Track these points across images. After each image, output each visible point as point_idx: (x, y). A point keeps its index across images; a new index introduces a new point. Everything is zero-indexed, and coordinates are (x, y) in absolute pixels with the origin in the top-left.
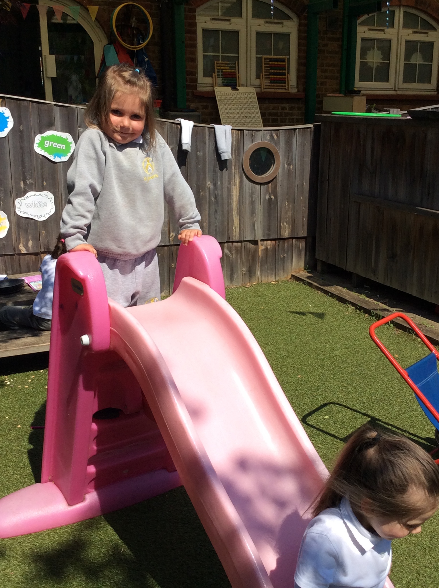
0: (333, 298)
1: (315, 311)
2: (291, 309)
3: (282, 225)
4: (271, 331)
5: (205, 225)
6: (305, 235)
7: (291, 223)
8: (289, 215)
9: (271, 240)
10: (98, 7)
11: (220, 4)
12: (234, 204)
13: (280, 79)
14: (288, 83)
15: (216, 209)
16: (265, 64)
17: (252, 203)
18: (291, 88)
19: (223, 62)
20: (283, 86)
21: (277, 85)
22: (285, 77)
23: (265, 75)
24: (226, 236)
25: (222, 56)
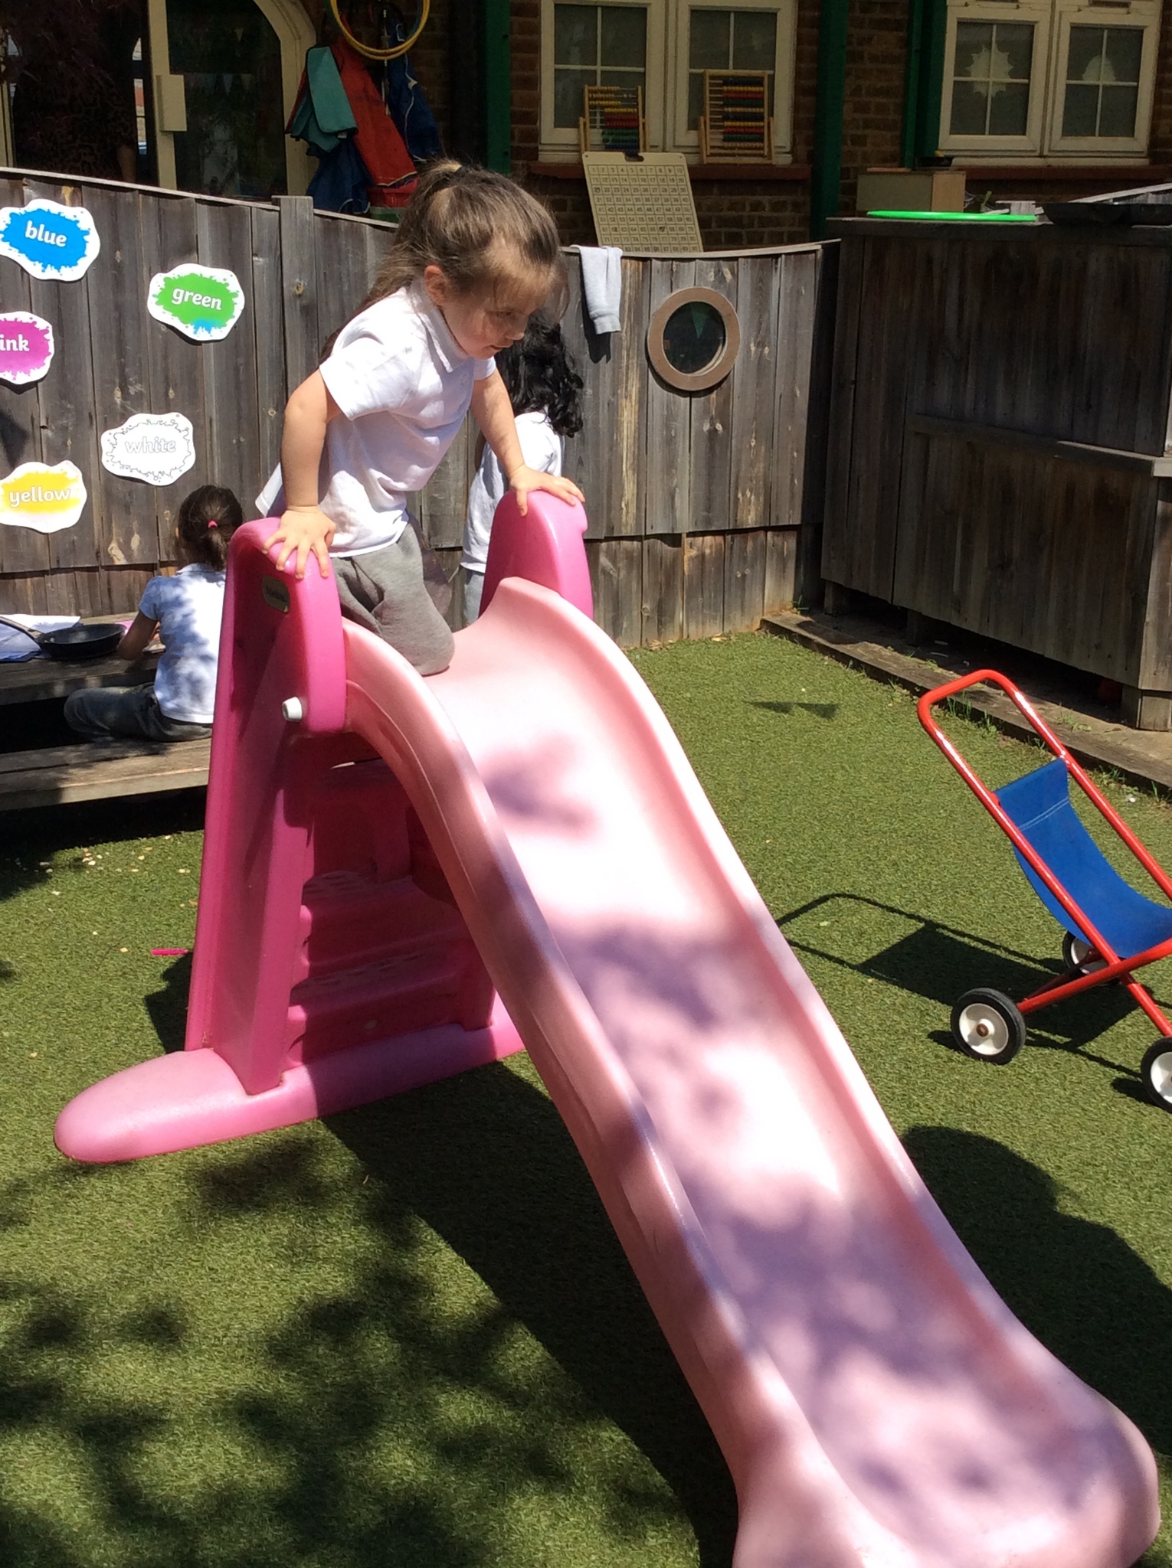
0: (858, 670)
1: (815, 702)
2: (758, 697)
3: (741, 495)
6: (796, 519)
7: (762, 491)
8: (758, 472)
9: (714, 533)
12: (625, 444)
13: (750, 130)
14: (769, 140)
15: (580, 458)
16: (711, 92)
17: (669, 441)
18: (777, 153)
19: (606, 88)
20: (756, 148)
21: (742, 145)
22: (761, 124)
23: (711, 120)
24: (604, 525)
25: (603, 72)
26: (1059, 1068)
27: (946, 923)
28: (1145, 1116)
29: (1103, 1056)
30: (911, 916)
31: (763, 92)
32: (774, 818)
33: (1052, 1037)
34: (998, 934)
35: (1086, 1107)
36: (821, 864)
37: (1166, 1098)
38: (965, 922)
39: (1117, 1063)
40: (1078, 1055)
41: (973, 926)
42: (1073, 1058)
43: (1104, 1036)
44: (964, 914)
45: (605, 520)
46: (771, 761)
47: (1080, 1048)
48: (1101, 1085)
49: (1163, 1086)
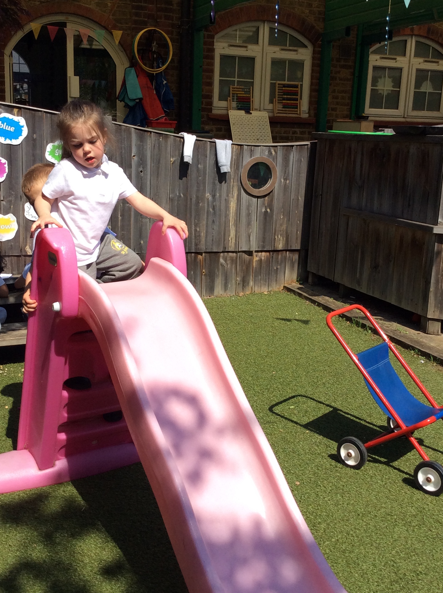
0: (319, 307)
1: (301, 319)
2: (278, 316)
3: (276, 237)
4: (256, 334)
5: (202, 235)
6: (298, 247)
7: (285, 235)
8: (284, 228)
9: (266, 251)
10: (122, 31)
11: (238, 33)
12: (231, 215)
13: (293, 104)
14: (300, 108)
15: (213, 220)
16: (278, 90)
17: (249, 215)
18: (303, 113)
19: (238, 87)
20: (295, 111)
21: (290, 109)
22: (297, 102)
23: (278, 100)
24: (222, 246)
25: (237, 81)
26: (381, 472)
27: (342, 409)
28: (415, 494)
29: (400, 468)
30: (328, 405)
31: (298, 90)
32: (278, 363)
33: (380, 459)
34: (362, 414)
35: (391, 490)
36: (294, 383)
37: (424, 487)
38: (350, 409)
39: (405, 471)
40: (389, 467)
41: (353, 411)
42: (388, 468)
43: (402, 459)
44: (350, 405)
45: (222, 244)
46: (280, 341)
47: (391, 464)
48: (398, 480)
49: (422, 482)
